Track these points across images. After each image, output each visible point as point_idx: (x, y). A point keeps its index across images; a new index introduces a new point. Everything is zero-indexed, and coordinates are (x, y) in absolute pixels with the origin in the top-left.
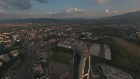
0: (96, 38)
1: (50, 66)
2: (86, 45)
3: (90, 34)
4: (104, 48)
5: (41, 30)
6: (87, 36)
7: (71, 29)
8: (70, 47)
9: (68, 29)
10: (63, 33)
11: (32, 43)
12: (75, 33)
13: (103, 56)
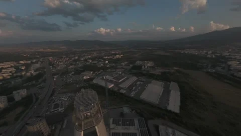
0: (158, 71)
1: (66, 122)
2: (138, 83)
3: (149, 65)
4: (170, 88)
5: (76, 58)
6: (145, 67)
7: (122, 55)
8: (113, 85)
9: (118, 56)
10: (107, 62)
11: (56, 77)
12: (126, 63)
13: (166, 105)
